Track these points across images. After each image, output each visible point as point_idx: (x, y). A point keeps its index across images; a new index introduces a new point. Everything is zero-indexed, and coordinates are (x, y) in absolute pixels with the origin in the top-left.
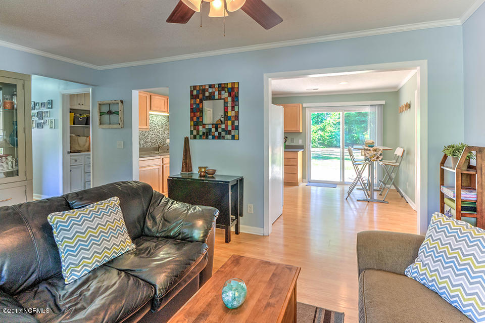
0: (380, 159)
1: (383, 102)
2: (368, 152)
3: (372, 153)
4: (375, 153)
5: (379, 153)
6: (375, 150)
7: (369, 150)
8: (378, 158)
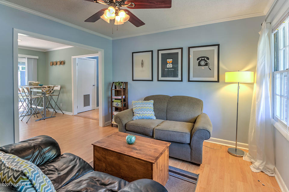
0: (52, 92)
1: (37, 57)
2: (44, 89)
3: (47, 89)
4: (49, 89)
5: (51, 89)
6: (49, 87)
7: (45, 87)
8: (50, 91)
